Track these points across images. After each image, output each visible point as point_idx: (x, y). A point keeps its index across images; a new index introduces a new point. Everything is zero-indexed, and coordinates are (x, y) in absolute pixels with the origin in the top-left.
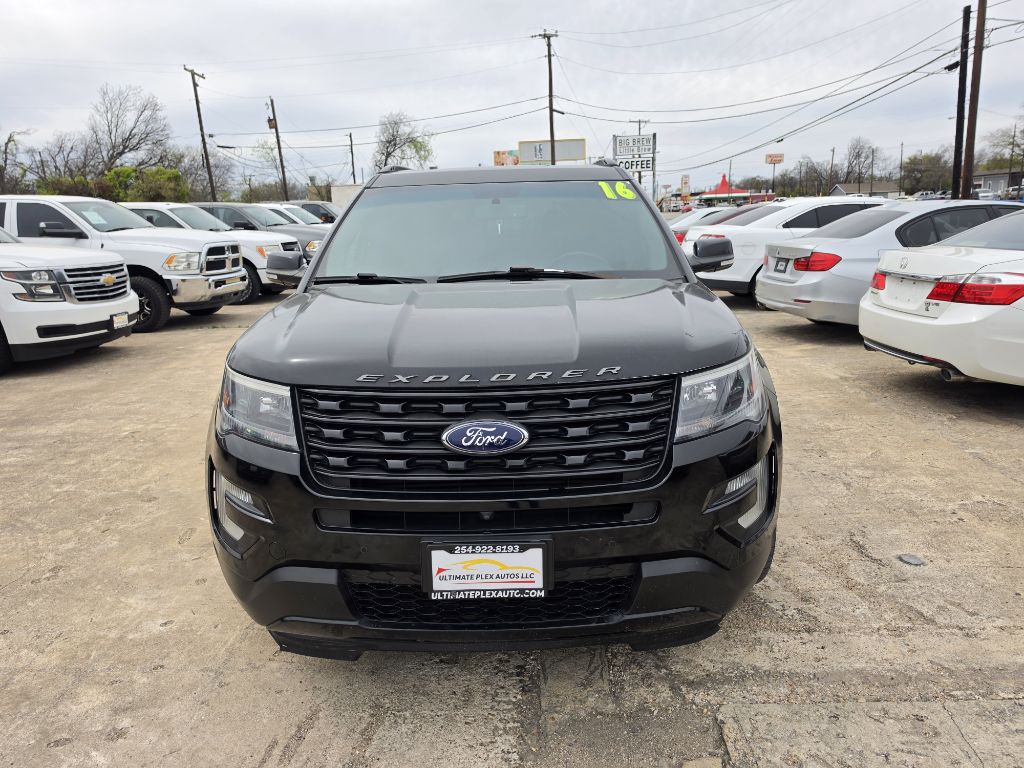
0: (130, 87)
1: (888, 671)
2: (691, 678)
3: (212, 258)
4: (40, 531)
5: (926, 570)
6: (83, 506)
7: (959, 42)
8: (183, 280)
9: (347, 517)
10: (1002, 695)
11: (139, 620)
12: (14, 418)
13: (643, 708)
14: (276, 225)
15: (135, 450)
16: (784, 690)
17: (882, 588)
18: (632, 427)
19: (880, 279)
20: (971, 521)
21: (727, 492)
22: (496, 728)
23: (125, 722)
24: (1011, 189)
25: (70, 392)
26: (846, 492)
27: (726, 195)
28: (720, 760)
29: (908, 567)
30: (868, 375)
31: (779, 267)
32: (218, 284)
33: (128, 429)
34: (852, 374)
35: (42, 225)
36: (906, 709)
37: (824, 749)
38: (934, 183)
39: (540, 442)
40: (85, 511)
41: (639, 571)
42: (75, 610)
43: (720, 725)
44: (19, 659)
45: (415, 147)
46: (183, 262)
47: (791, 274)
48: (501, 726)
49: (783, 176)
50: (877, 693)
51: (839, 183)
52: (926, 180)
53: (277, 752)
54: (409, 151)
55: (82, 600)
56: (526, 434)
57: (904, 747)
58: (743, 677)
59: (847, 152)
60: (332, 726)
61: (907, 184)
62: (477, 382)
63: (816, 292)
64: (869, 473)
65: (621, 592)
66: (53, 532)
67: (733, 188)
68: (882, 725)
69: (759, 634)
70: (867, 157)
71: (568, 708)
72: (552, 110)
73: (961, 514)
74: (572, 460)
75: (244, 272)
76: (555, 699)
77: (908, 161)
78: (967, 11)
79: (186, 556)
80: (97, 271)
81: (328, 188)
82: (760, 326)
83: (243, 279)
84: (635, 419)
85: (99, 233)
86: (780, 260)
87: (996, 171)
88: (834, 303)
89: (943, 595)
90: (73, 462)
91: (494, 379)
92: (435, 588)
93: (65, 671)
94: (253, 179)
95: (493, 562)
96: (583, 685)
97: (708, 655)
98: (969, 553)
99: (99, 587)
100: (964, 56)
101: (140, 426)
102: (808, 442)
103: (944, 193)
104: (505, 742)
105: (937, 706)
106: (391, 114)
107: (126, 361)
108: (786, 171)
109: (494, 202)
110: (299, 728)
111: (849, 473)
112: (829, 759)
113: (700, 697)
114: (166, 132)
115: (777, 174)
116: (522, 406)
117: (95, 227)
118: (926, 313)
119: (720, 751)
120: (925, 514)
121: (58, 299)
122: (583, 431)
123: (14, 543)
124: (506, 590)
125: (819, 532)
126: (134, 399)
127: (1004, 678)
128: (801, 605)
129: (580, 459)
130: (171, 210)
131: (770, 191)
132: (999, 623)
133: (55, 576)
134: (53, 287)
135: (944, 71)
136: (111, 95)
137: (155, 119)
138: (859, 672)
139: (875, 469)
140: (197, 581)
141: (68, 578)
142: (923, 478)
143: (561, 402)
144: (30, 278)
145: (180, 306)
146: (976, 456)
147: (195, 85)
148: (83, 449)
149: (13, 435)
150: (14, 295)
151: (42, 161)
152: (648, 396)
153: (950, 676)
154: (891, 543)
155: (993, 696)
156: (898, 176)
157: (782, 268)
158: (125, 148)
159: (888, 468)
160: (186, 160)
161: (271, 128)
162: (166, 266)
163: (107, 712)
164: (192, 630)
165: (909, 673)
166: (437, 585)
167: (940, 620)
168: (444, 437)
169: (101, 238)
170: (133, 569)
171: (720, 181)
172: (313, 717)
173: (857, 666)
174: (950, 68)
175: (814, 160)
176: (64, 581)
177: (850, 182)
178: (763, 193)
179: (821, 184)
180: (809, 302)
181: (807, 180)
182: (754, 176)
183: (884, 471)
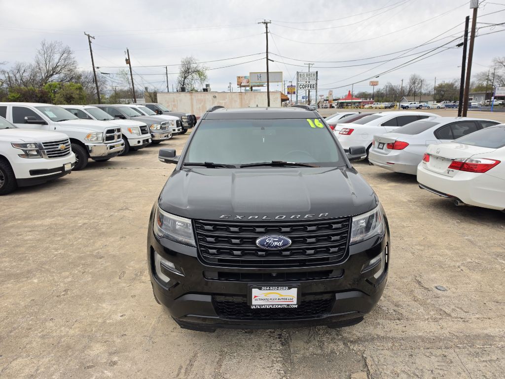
0: (56, 42)
1: (433, 336)
2: (352, 339)
3: (108, 135)
4: (54, 272)
5: (448, 293)
6: (70, 260)
7: (463, 33)
8: (95, 146)
9: (217, 275)
10: (478, 346)
11: (109, 314)
12: (24, 216)
13: (332, 352)
14: (135, 116)
15: (87, 233)
16: (390, 345)
17: (429, 301)
18: (333, 238)
19: (427, 157)
20: (466, 271)
21: (370, 264)
22: (273, 360)
23: (115, 359)
24: (486, 101)
25: (47, 202)
26: (413, 257)
27: (351, 101)
28: (366, 373)
29: (440, 292)
30: (421, 199)
31: (380, 147)
32: (111, 147)
33: (81, 222)
34: (414, 199)
35: (26, 118)
36: (439, 352)
37: (407, 368)
38: (450, 97)
39: (296, 244)
40: (72, 263)
41: (335, 296)
42: (81, 310)
43: (365, 359)
44: (61, 331)
45: (199, 74)
46: (94, 137)
47: (385, 150)
48: (275, 359)
49: (378, 92)
50: (428, 345)
51: (405, 96)
52: (446, 96)
53: (183, 371)
54: (196, 76)
55: (82, 305)
56: (290, 241)
57: (439, 367)
58: (373, 339)
59: (409, 81)
60: (204, 360)
61: (437, 97)
62: (270, 219)
63: (397, 159)
64: (422, 248)
65: (327, 305)
66: (60, 273)
67: (354, 97)
68: (430, 359)
69: (378, 321)
70: (418, 84)
71: (302, 352)
72: (268, 59)
73: (462, 267)
74: (309, 252)
75: (123, 141)
76: (296, 349)
77: (438, 86)
78: (468, 18)
79: (124, 285)
80: (57, 143)
81: (155, 94)
82: (370, 173)
83: (122, 145)
84: (334, 235)
85: (54, 122)
86: (380, 143)
87: (480, 92)
88: (405, 165)
89: (454, 304)
90: (59, 239)
91: (277, 218)
92: (253, 304)
93: (83, 336)
94: (117, 88)
95: (277, 293)
96: (307, 342)
97: (357, 330)
98: (465, 285)
99: (88, 299)
100: (466, 40)
101: (86, 221)
102: (395, 233)
103: (455, 102)
104: (277, 366)
105: (452, 351)
106: (187, 58)
107: (70, 186)
108: (380, 89)
109: (262, 129)
110: (190, 361)
111: (413, 247)
112: (409, 372)
113: (356, 347)
114: (75, 65)
115: (375, 91)
116: (288, 229)
117: (52, 119)
118: (448, 175)
119: (366, 369)
120: (446, 267)
121: (39, 157)
122: (313, 240)
123: (43, 278)
124: (282, 305)
125: (402, 275)
126: (80, 206)
127: (479, 339)
128: (396, 308)
129: (312, 252)
130: (85, 109)
131: (372, 99)
132: (477, 316)
133: (67, 294)
134: (37, 151)
135: (456, 47)
136: (47, 46)
137: (70, 58)
138: (420, 337)
139: (425, 246)
140: (132, 296)
141: (73, 295)
142: (446, 251)
143: (304, 228)
144: (26, 147)
145: (93, 158)
146: (469, 240)
147: (90, 42)
148: (62, 232)
149: (27, 224)
150: (19, 155)
151: (9, 77)
152: (339, 225)
153: (457, 338)
154: (432, 281)
155: (474, 347)
156: (433, 93)
157: (382, 147)
158: (54, 72)
159: (430, 246)
160: (82, 78)
161: (127, 63)
162: (86, 139)
163: (106, 354)
164: (135, 319)
165: (441, 337)
166: (254, 302)
167: (453, 315)
168: (257, 242)
169: (55, 125)
170: (101, 291)
171: (347, 93)
172: (195, 356)
173: (420, 334)
174: (459, 45)
175: (393, 85)
176: (71, 296)
177: (410, 96)
178: (368, 100)
179: (396, 96)
180: (394, 164)
181: (390, 94)
182: (364, 91)
183: (429, 247)
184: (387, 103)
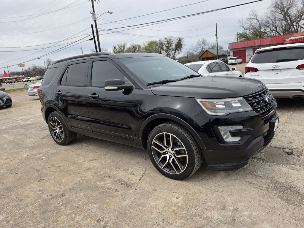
7: (92, 33)
78: (92, 26)
100: (94, 37)
108: (27, 69)
115: (24, 70)
119: (282, 149)
168: (267, 100)
172: (247, 181)
174: (91, 39)
178: (21, 76)
184: (37, 77)
